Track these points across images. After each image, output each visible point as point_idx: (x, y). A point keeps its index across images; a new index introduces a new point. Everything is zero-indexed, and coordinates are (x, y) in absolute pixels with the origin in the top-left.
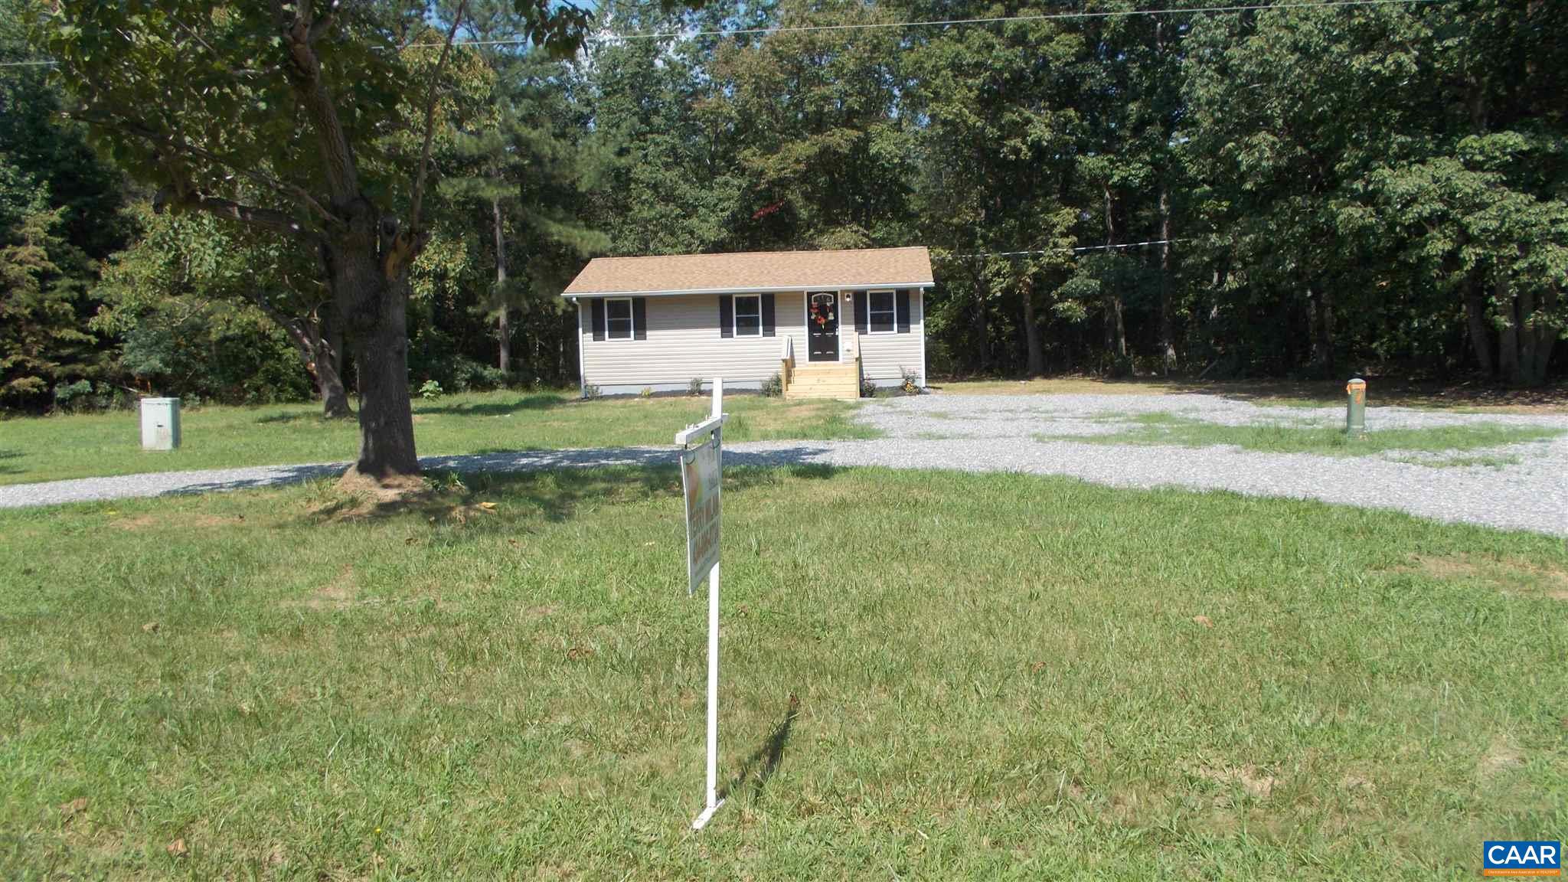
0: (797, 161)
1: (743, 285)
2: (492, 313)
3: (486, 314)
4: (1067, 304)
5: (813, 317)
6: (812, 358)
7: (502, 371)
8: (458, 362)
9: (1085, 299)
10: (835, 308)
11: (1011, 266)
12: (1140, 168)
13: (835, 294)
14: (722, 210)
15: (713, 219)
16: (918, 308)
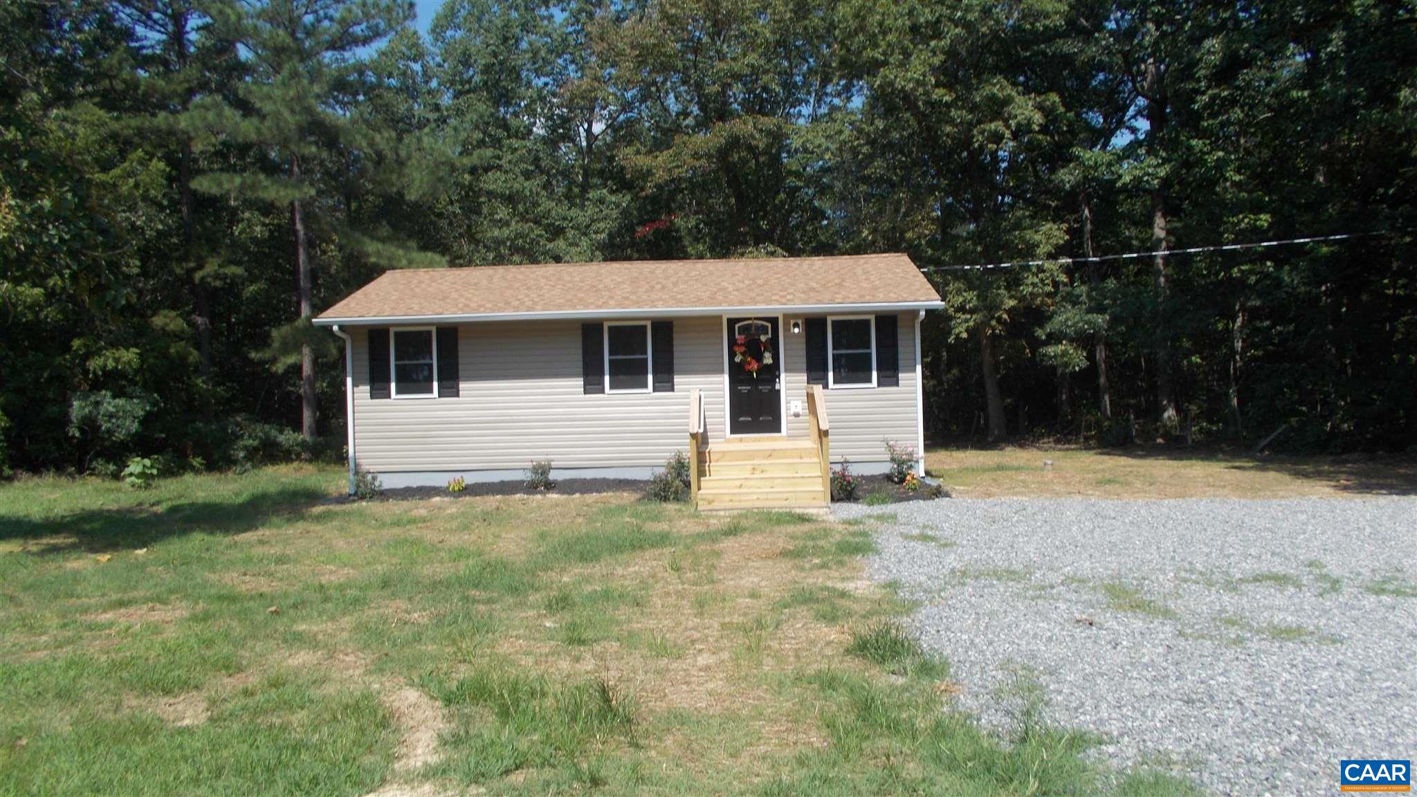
0: (696, 156)
1: (619, 305)
2: (283, 359)
3: (274, 360)
4: (1060, 348)
5: (738, 359)
6: (737, 427)
7: (305, 436)
8: (238, 424)
9: (1085, 341)
10: (773, 345)
11: (978, 297)
12: (1158, 165)
13: (774, 321)
14: (596, 232)
15: (585, 242)
16: (912, 345)
